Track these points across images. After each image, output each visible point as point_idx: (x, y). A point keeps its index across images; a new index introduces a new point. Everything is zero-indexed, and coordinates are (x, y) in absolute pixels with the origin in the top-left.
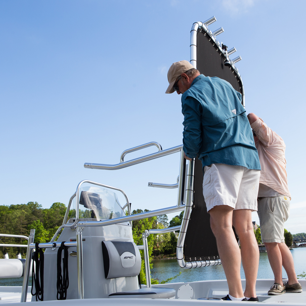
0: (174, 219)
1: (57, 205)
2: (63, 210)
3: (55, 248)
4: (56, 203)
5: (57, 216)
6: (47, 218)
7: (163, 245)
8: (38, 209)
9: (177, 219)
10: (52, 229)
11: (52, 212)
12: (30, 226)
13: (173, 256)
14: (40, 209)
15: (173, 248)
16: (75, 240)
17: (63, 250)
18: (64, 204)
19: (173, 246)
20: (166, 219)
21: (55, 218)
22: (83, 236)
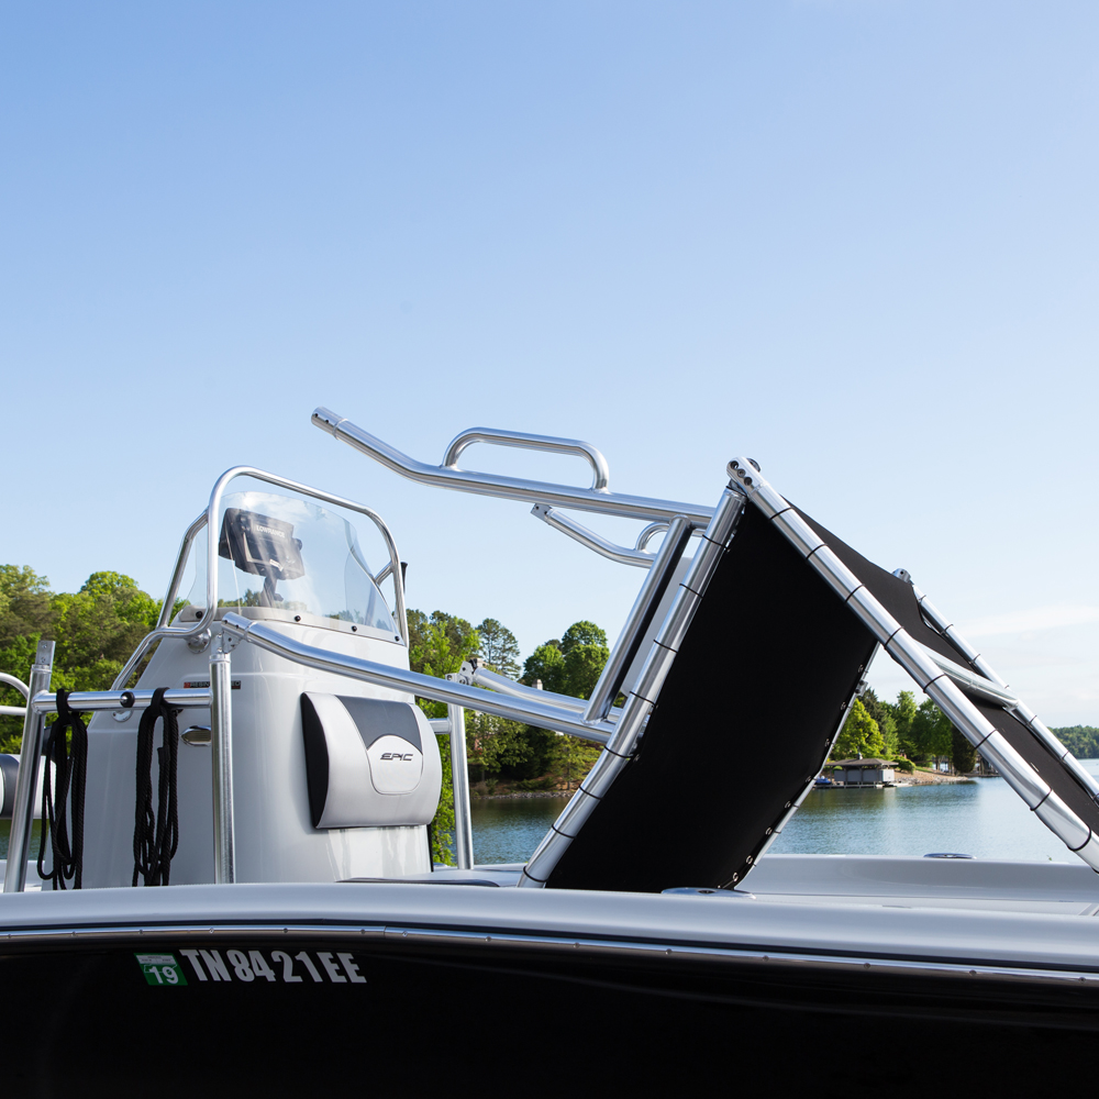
0: (541, 653)
1: (107, 582)
2: (129, 602)
4: (103, 576)
5: (106, 622)
6: (69, 629)
7: (498, 746)
8: (35, 593)
9: (554, 651)
10: (86, 669)
11: (89, 606)
12: (5, 656)
13: (533, 789)
14: (41, 595)
15: (535, 759)
17: (160, 721)
18: (130, 576)
19: (535, 750)
20: (510, 649)
21: (96, 629)
22: (232, 671)
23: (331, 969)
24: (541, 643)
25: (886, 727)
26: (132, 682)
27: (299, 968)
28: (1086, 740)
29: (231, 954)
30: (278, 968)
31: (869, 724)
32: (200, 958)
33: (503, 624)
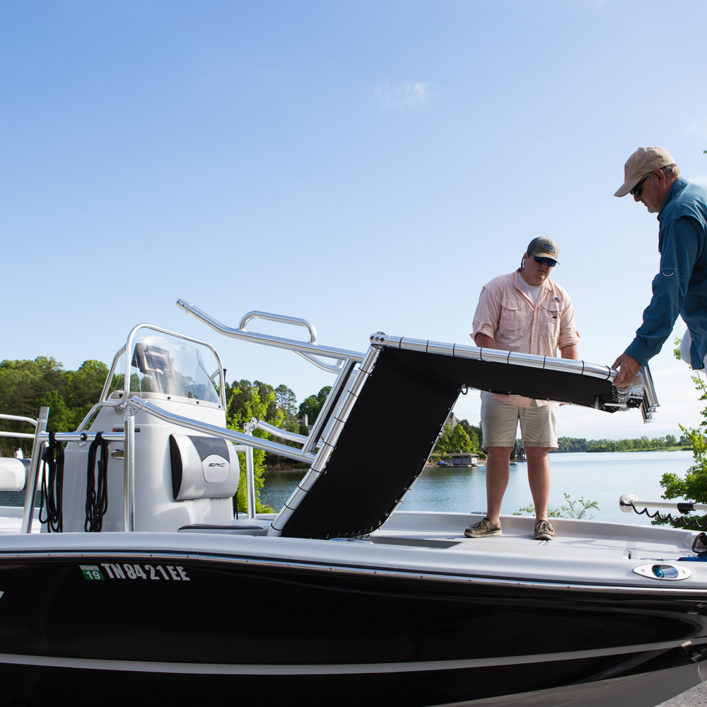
0: (307, 401)
1: (92, 365)
2: (103, 375)
3: (84, 443)
4: (90, 362)
5: (91, 385)
6: (73, 388)
8: (56, 370)
9: (313, 400)
10: (81, 408)
11: (83, 377)
12: (40, 402)
14: (59, 371)
16: (120, 430)
17: (99, 447)
18: (104, 362)
20: (292, 399)
21: (86, 388)
22: (135, 423)
23: (173, 574)
24: (308, 397)
25: (473, 438)
27: (158, 573)
28: (567, 444)
29: (125, 566)
30: (148, 573)
31: (465, 436)
32: (110, 568)
33: (289, 387)
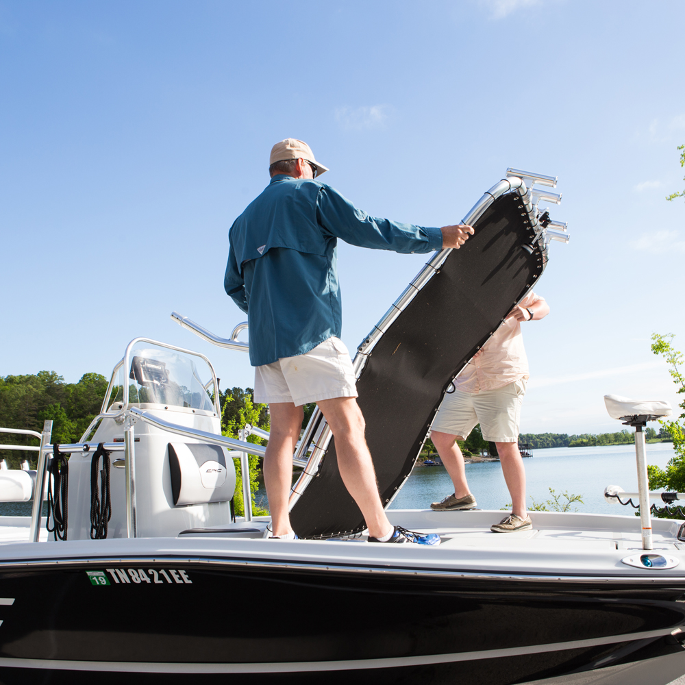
1: (91, 378)
2: (102, 387)
3: (87, 453)
4: (90, 375)
5: (91, 397)
6: (74, 400)
8: (57, 384)
10: (82, 419)
11: (83, 389)
12: (43, 414)
14: (61, 384)
16: (121, 440)
17: (101, 457)
18: (102, 375)
21: (87, 400)
22: (135, 433)
23: (176, 577)
26: (90, 438)
27: (161, 577)
29: (130, 571)
30: (151, 577)
32: (116, 573)
